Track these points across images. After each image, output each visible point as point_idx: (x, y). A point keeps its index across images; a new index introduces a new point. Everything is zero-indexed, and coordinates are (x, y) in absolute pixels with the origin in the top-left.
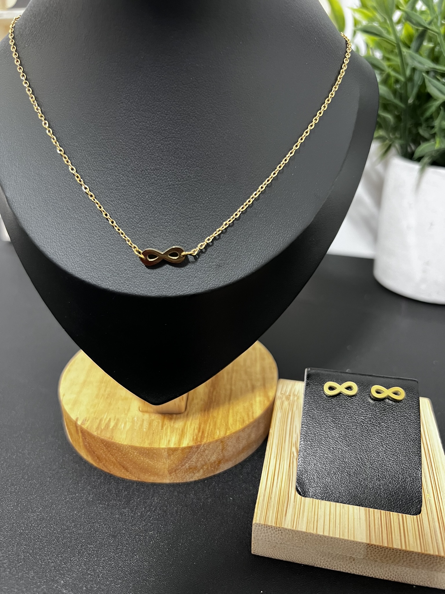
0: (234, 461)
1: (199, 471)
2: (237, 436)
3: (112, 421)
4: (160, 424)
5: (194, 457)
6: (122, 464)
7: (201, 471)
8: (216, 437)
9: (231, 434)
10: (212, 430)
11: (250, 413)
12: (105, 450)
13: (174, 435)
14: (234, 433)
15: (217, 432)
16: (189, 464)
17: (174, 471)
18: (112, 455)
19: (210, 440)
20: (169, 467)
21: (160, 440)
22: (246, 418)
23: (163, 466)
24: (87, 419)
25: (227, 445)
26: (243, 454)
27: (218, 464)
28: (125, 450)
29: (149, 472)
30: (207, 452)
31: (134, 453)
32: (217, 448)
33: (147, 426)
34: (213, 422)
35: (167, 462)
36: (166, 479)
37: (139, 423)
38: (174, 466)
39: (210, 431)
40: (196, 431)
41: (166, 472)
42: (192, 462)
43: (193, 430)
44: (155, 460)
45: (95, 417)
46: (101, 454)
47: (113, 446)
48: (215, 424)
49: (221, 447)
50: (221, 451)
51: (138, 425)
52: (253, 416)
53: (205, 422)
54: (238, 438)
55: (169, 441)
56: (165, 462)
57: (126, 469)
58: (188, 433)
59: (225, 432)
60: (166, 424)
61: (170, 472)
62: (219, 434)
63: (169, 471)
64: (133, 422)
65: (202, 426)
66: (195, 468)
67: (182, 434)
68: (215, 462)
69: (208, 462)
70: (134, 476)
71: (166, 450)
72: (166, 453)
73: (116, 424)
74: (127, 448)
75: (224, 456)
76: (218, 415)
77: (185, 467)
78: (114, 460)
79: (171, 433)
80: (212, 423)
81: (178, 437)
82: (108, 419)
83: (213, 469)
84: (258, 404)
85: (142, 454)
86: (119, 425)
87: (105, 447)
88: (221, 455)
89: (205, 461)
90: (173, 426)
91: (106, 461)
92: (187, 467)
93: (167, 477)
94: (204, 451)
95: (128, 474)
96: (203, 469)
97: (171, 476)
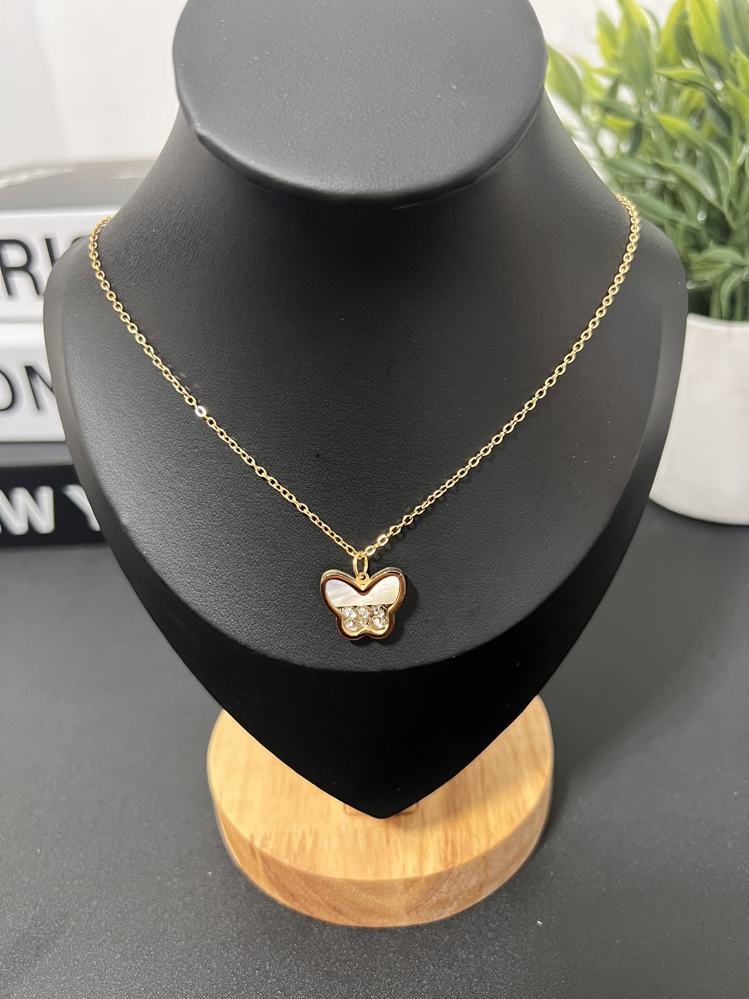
0: (501, 880)
1: (451, 904)
2: (506, 845)
3: (307, 836)
4: (384, 836)
5: (444, 886)
6: (332, 905)
7: (455, 905)
8: (475, 854)
9: (497, 846)
10: (466, 841)
11: (520, 804)
12: (303, 885)
13: (410, 854)
14: (500, 843)
15: (474, 843)
16: (437, 897)
17: (414, 909)
18: (315, 892)
19: (467, 858)
20: (406, 904)
23: (398, 904)
24: (268, 835)
25: (491, 860)
27: (478, 889)
28: (337, 886)
29: (376, 914)
30: (462, 876)
31: (351, 889)
32: (477, 868)
33: (364, 840)
35: (404, 898)
36: (401, 921)
37: (351, 835)
38: (414, 902)
39: (463, 842)
40: (443, 844)
41: (403, 911)
42: (441, 894)
43: (436, 841)
44: (385, 897)
45: (279, 830)
46: (297, 889)
47: (318, 881)
48: (469, 829)
49: (482, 866)
50: (482, 871)
51: (350, 840)
52: (525, 808)
54: (507, 847)
55: (404, 866)
56: (401, 898)
57: (338, 911)
58: (429, 848)
59: (486, 841)
61: (408, 910)
62: (479, 847)
63: (406, 910)
64: (341, 834)
65: (450, 833)
66: (445, 902)
67: (422, 853)
68: (474, 888)
69: (464, 889)
70: (352, 920)
71: (401, 882)
72: (402, 885)
73: (316, 842)
74: (340, 883)
75: (487, 876)
77: (431, 902)
78: (318, 898)
79: (403, 850)
81: (416, 857)
83: (472, 897)
85: (364, 890)
86: (320, 844)
87: (304, 881)
88: (484, 875)
89: (460, 888)
91: (306, 900)
92: (434, 901)
93: (403, 917)
94: (459, 876)
95: (341, 918)
96: (458, 901)
97: (409, 915)
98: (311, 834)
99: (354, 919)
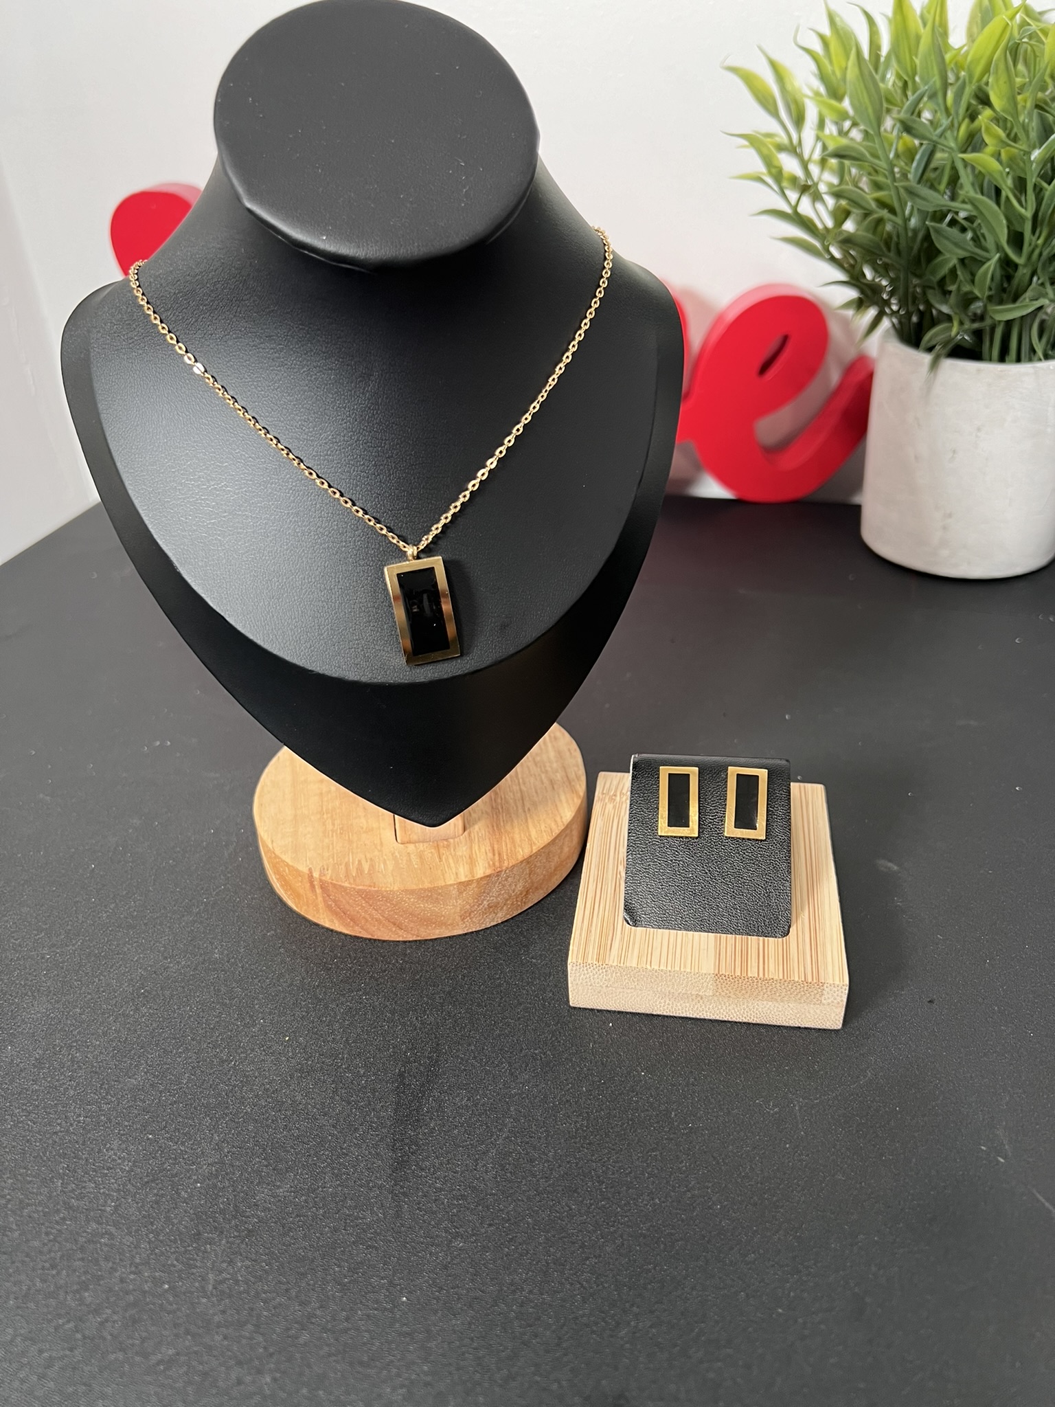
0: (545, 889)
1: (502, 908)
2: (546, 850)
3: (363, 862)
4: (436, 855)
5: (493, 889)
6: (392, 921)
7: (505, 908)
8: (520, 858)
9: (539, 851)
10: (511, 850)
11: (558, 819)
12: (364, 905)
13: (461, 865)
14: (542, 848)
15: (519, 851)
16: (488, 901)
17: (468, 915)
18: (376, 910)
19: (512, 862)
20: (461, 910)
21: (444, 876)
22: (554, 826)
23: (453, 911)
24: (326, 868)
25: (535, 866)
26: (556, 877)
27: (525, 895)
28: (397, 898)
29: (434, 924)
30: (509, 879)
31: (409, 899)
32: (523, 872)
33: (418, 860)
34: (509, 839)
35: (458, 903)
36: (457, 929)
37: (405, 858)
38: (468, 907)
39: (509, 851)
40: (490, 855)
41: (458, 918)
42: (492, 898)
43: (484, 854)
44: (441, 905)
45: (335, 862)
46: (358, 912)
47: (378, 896)
48: (513, 842)
49: (528, 871)
50: (528, 876)
51: (405, 862)
52: (562, 822)
53: (498, 841)
54: (548, 854)
55: (457, 874)
56: (455, 904)
57: (398, 926)
58: (479, 859)
59: (530, 849)
60: (443, 854)
61: (463, 916)
62: (523, 852)
63: (461, 916)
64: (395, 858)
65: (496, 846)
66: (496, 906)
67: (472, 862)
68: (521, 894)
69: (512, 894)
70: (412, 934)
71: (455, 886)
72: (456, 890)
73: (372, 866)
74: (400, 894)
75: (532, 883)
76: (513, 828)
77: (483, 906)
78: (379, 916)
79: (454, 862)
80: (508, 841)
81: (467, 867)
82: (357, 863)
83: (519, 903)
84: (565, 805)
85: (422, 899)
86: (377, 867)
87: (365, 900)
88: (529, 881)
89: (508, 893)
90: (455, 854)
91: (367, 921)
92: (486, 906)
93: (458, 925)
94: (506, 880)
95: (401, 932)
97: (464, 923)
98: (367, 862)
99: (412, 932)
